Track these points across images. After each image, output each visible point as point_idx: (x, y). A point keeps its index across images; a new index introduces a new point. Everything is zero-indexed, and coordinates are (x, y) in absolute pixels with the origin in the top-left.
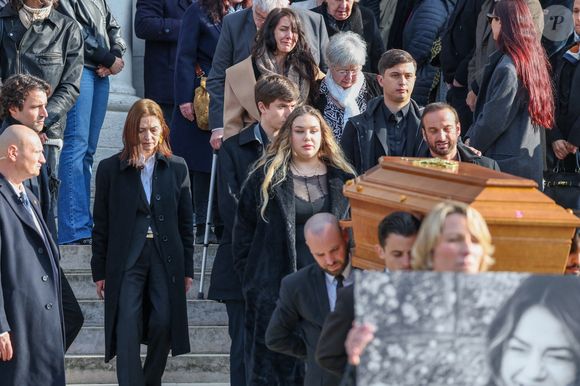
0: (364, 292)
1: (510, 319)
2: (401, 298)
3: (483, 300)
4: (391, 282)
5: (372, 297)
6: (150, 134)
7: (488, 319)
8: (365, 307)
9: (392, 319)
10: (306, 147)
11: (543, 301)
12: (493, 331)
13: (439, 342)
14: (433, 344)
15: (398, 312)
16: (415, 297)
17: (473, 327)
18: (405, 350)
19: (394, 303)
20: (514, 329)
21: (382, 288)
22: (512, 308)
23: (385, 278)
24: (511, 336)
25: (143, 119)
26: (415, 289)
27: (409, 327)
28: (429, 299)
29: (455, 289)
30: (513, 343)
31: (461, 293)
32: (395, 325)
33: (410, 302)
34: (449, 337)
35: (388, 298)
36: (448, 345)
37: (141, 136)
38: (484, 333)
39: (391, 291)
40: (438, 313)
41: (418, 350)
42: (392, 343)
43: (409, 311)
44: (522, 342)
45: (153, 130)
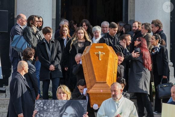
0: (37, 104)
1: (64, 109)
2: (44, 105)
3: (59, 105)
4: (42, 102)
5: (38, 105)
6: (65, 31)
7: (60, 109)
8: (37, 106)
9: (42, 109)
10: (81, 37)
11: (71, 105)
12: (61, 111)
13: (50, 113)
14: (49, 113)
15: (43, 107)
16: (46, 105)
17: (57, 110)
18: (44, 115)
19: (42, 106)
20: (65, 111)
21: (40, 103)
22: (65, 107)
23: (41, 101)
24: (64, 112)
25: (64, 28)
26: (46, 103)
27: (45, 110)
28: (49, 105)
29: (54, 103)
30: (65, 113)
31: (55, 104)
32: (42, 110)
33: (45, 106)
34: (52, 112)
35: (41, 105)
36: (52, 114)
37: (64, 31)
38: (59, 111)
39: (42, 103)
40: (50, 108)
41: (46, 115)
42: (41, 113)
43: (45, 107)
44: (66, 113)
45: (66, 30)
